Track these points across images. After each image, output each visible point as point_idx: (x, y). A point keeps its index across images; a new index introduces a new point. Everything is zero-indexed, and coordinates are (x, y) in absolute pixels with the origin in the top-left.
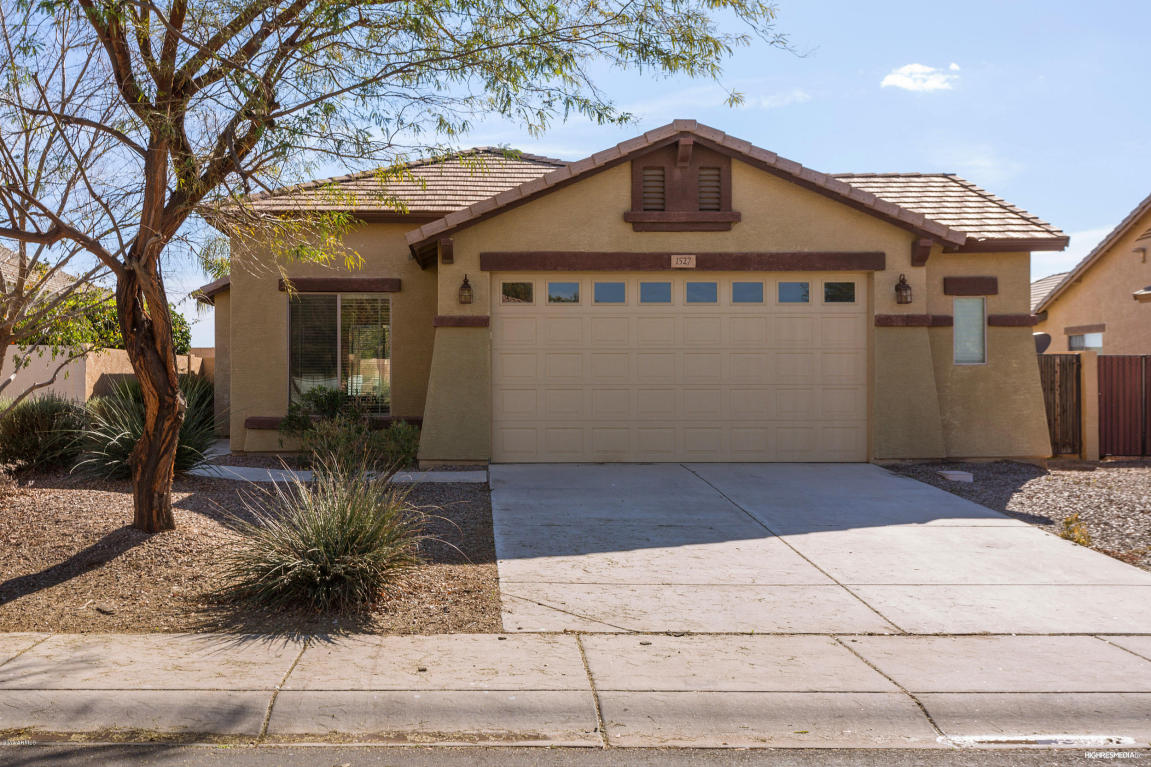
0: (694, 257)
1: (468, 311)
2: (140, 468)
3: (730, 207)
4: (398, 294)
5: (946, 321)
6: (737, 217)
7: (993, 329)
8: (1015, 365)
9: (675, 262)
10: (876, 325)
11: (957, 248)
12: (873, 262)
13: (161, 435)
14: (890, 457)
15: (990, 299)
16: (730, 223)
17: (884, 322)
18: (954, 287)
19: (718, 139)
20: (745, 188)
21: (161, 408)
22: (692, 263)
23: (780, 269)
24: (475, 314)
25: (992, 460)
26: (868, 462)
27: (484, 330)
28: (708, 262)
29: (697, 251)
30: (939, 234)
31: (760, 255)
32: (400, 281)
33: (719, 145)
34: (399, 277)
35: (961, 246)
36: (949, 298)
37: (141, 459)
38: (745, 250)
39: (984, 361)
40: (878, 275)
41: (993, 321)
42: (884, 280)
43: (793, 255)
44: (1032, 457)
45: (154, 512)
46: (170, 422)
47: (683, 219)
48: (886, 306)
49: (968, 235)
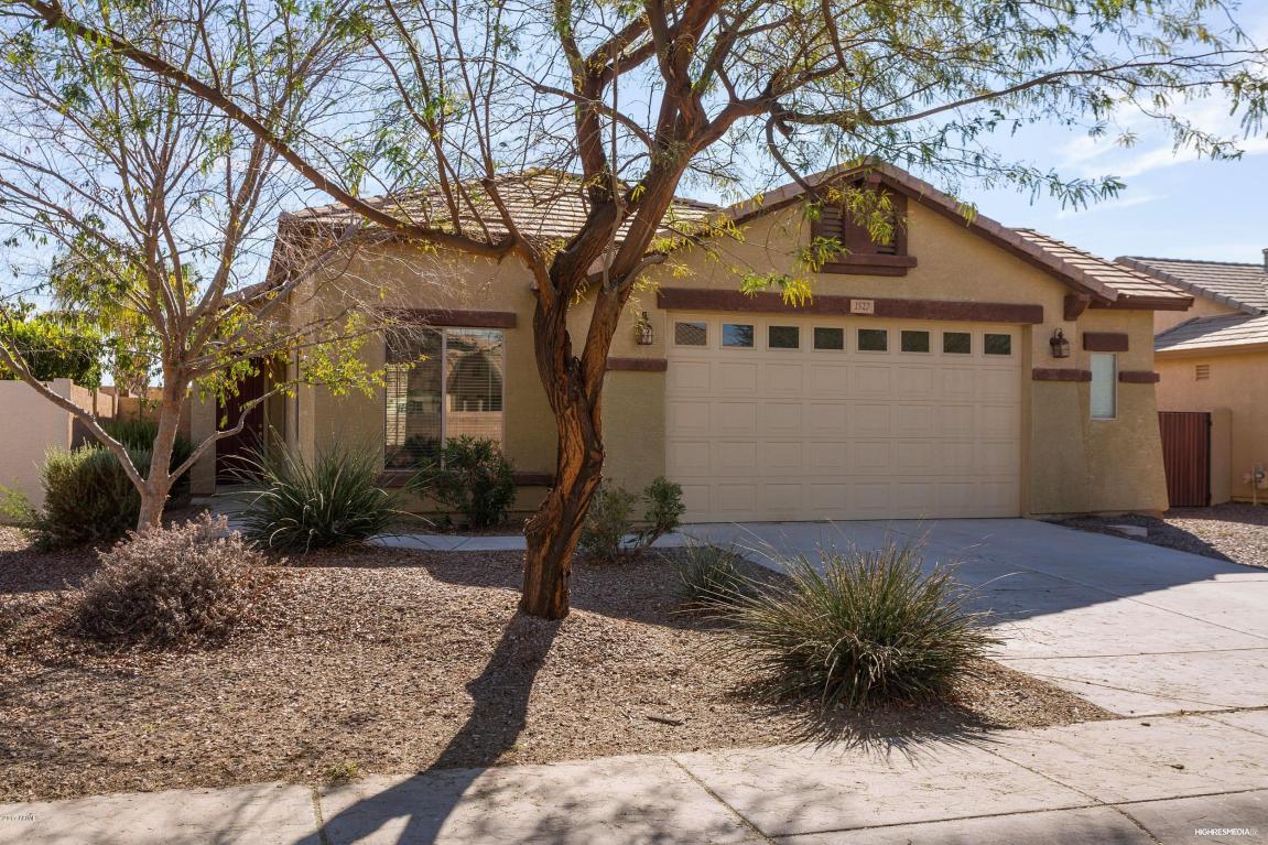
0: (872, 302)
1: (642, 354)
2: (548, 540)
3: (906, 251)
4: (513, 330)
5: (1086, 377)
6: (913, 262)
7: (1124, 385)
8: (1140, 421)
9: (855, 307)
10: (1034, 379)
11: (1109, 304)
12: (1030, 314)
13: (579, 499)
14: (1044, 511)
15: (1121, 355)
16: (905, 268)
17: (1041, 375)
18: (1092, 342)
19: (903, 180)
20: (922, 232)
21: (584, 466)
22: (871, 310)
23: (951, 319)
24: (651, 357)
25: (1120, 514)
26: (1021, 518)
27: (657, 375)
28: (885, 308)
29: (874, 296)
30: (1095, 289)
31: (933, 303)
32: (515, 315)
33: (903, 186)
34: (513, 311)
35: (1112, 302)
36: (1087, 352)
37: (552, 529)
38: (919, 297)
39: (1114, 416)
40: (1035, 328)
41: (1124, 377)
42: (1040, 334)
43: (964, 305)
44: (1153, 510)
45: (558, 594)
46: (593, 483)
47: (864, 261)
48: (1042, 359)
49: (1120, 291)
